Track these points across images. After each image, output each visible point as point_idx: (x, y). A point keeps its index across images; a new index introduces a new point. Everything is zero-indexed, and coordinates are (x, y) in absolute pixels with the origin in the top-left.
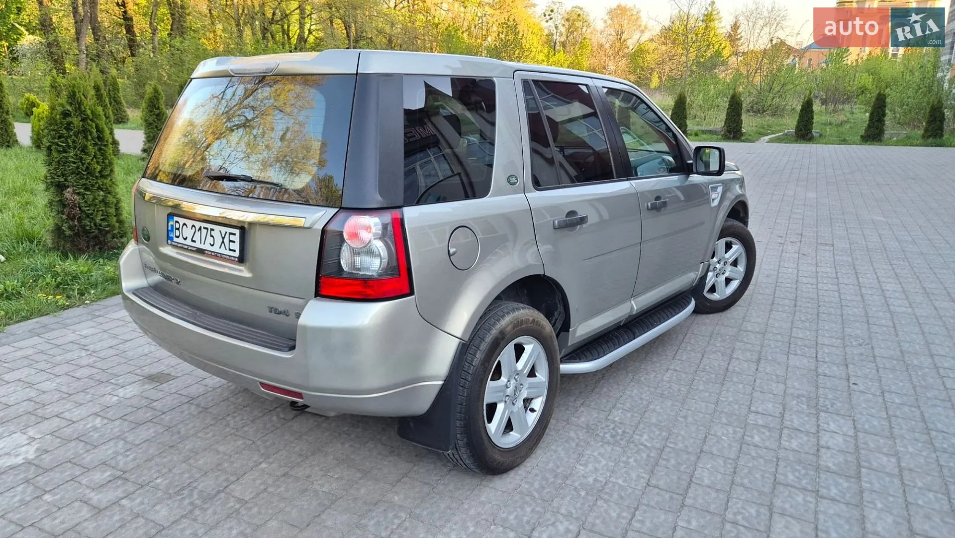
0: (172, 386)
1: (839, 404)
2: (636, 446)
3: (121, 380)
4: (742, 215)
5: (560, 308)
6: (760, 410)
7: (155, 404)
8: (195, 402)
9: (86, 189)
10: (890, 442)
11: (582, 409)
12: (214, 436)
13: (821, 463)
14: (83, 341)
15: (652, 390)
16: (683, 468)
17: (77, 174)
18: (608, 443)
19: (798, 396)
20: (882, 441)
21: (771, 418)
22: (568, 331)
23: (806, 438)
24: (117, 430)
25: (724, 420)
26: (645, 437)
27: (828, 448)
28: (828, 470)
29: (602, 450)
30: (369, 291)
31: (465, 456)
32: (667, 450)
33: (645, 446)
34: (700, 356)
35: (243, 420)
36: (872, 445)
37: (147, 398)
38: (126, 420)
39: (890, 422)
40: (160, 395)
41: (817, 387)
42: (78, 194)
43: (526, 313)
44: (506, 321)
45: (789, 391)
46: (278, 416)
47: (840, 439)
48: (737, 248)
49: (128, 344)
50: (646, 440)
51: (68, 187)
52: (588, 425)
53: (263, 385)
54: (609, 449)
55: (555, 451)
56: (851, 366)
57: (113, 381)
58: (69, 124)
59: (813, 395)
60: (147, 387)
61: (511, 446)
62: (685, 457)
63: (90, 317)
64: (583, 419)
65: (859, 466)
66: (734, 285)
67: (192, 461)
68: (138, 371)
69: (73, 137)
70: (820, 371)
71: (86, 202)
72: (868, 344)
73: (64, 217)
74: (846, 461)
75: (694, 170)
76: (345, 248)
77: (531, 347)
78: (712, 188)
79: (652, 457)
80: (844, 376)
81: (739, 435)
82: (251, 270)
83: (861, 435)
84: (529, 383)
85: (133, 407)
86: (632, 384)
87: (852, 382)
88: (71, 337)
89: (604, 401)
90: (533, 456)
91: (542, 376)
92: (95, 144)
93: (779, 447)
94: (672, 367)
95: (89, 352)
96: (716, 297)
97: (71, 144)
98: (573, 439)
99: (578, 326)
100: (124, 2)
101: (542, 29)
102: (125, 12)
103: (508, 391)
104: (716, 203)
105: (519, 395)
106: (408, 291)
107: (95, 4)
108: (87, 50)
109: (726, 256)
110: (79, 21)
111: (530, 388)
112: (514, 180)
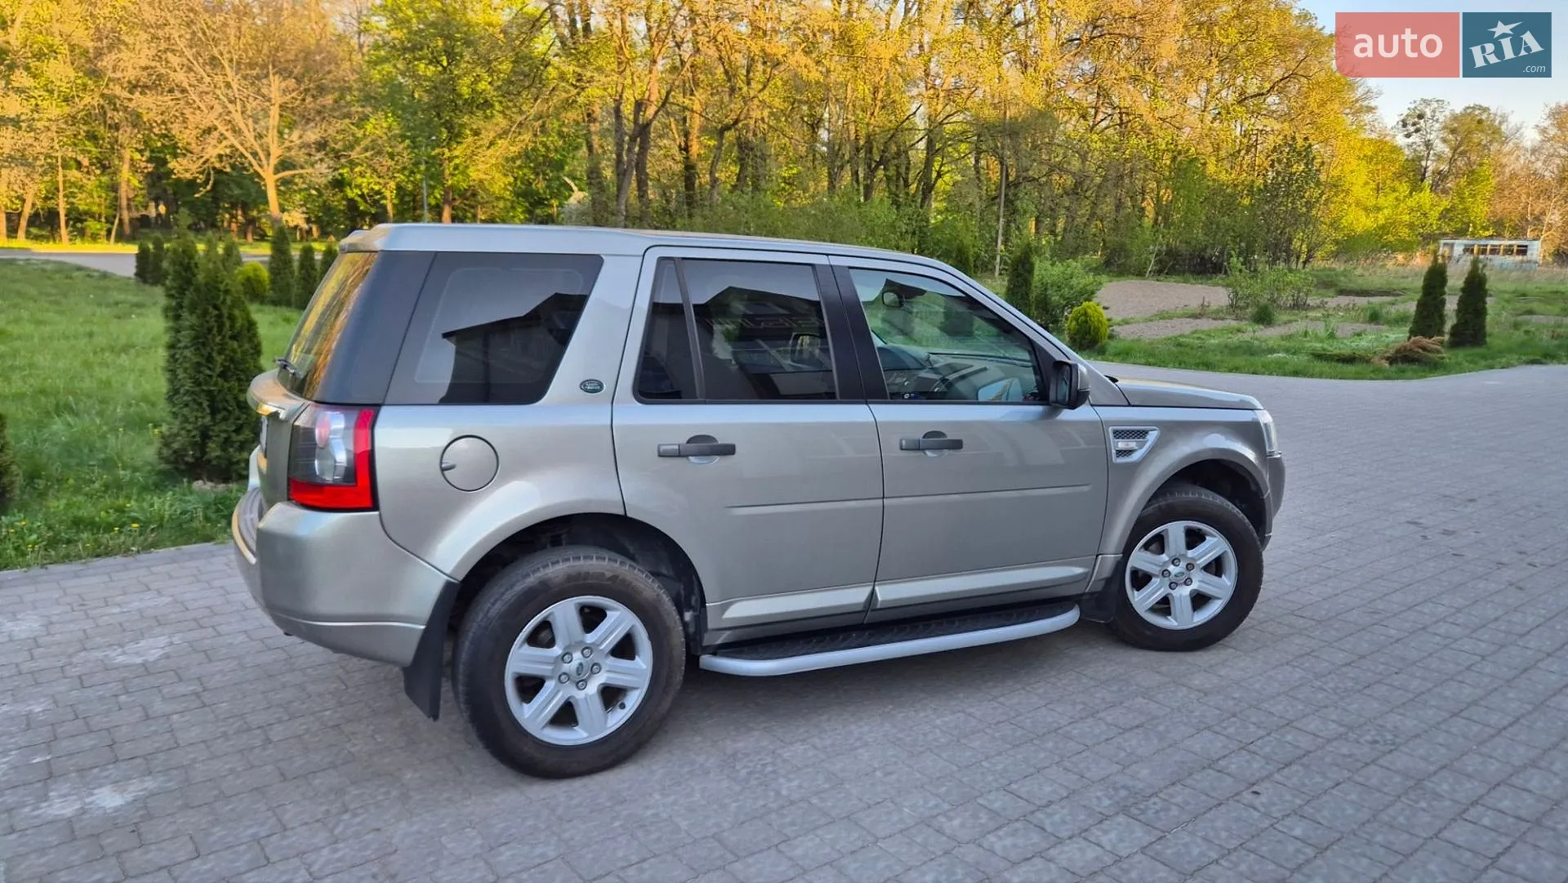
1: (1175, 813)
2: (766, 790)
6: (1023, 790)
11: (758, 733)
13: (1005, 874)
15: (895, 731)
16: (790, 829)
18: (734, 779)
19: (1120, 788)
20: (1162, 874)
21: (1023, 804)
22: (705, 607)
23: (1034, 841)
25: (942, 790)
27: (1052, 861)
29: (714, 785)
32: (802, 804)
34: (1042, 703)
36: (1133, 874)
39: (1227, 855)
41: (1177, 783)
44: (552, 572)
45: (1118, 778)
47: (1092, 855)
48: (1215, 545)
50: (790, 788)
52: (736, 754)
54: (726, 785)
56: (1294, 768)
59: (1150, 792)
61: (565, 744)
62: (813, 818)
64: (740, 745)
66: (1213, 608)
67: (272, 694)
70: (1223, 763)
72: (1394, 744)
77: (619, 615)
78: (1117, 431)
79: (768, 808)
80: (1255, 779)
81: (935, 812)
83: (1139, 858)
84: (614, 666)
86: (877, 718)
87: (1255, 788)
89: (803, 730)
91: (643, 662)
93: (973, 841)
94: (972, 710)
96: (1170, 623)
99: (731, 604)
100: (686, 144)
101: (1396, 149)
102: (687, 158)
103: (566, 667)
104: (1135, 457)
105: (589, 677)
106: (369, 504)
107: (644, 148)
108: (627, 211)
109: (1191, 553)
110: (621, 173)
111: (612, 672)
112: (592, 387)
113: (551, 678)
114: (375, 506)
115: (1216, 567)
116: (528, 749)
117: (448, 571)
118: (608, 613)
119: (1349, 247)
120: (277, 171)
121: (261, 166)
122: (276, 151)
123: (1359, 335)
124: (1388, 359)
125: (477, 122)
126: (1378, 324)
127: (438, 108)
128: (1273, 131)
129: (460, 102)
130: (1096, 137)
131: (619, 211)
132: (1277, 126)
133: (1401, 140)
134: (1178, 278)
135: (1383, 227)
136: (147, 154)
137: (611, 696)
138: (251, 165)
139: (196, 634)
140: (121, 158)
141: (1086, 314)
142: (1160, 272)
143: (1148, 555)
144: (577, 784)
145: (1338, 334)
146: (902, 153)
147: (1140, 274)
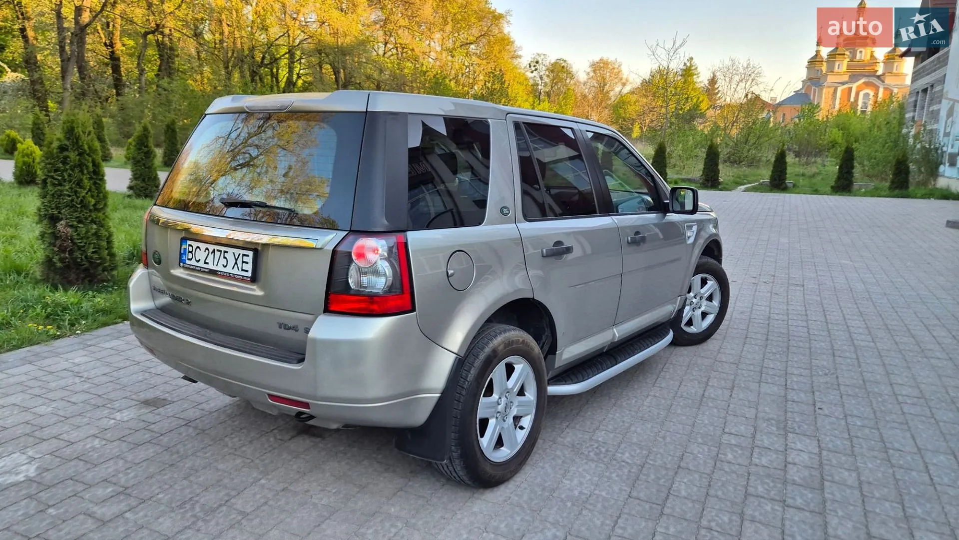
0: (169, 410)
1: (806, 427)
2: (618, 463)
3: (117, 405)
4: (716, 253)
5: (548, 332)
6: (733, 431)
7: (153, 426)
8: (193, 424)
9: (80, 222)
10: (851, 459)
11: (567, 430)
12: (212, 455)
13: (788, 477)
14: (76, 369)
15: (633, 413)
16: (662, 482)
17: (71, 207)
18: (592, 460)
19: (768, 420)
20: (844, 458)
21: (743, 438)
22: (555, 354)
23: (774, 456)
24: (116, 450)
25: (700, 440)
26: (627, 455)
27: (795, 464)
28: (794, 483)
29: (586, 467)
30: (375, 307)
31: (459, 468)
32: (647, 466)
33: (627, 463)
34: (677, 383)
35: (240, 440)
36: (834, 462)
37: (144, 421)
38: (125, 441)
39: (851, 441)
40: (158, 418)
41: (786, 412)
42: (72, 226)
43: (516, 334)
44: (497, 341)
45: (761, 415)
46: (275, 438)
47: (805, 456)
48: (712, 284)
49: (122, 372)
50: (628, 458)
51: (62, 219)
52: (573, 445)
53: (271, 396)
54: (593, 465)
55: (543, 468)
56: (817, 393)
57: (109, 405)
58: (66, 158)
59: (782, 418)
60: (144, 411)
61: (502, 460)
62: (664, 472)
63: (82, 346)
64: (568, 439)
65: (823, 478)
66: (710, 319)
67: (192, 478)
68: (134, 397)
69: (69, 171)
70: (789, 397)
71: (78, 234)
72: (833, 374)
73: (56, 249)
74: (811, 475)
75: (671, 209)
76: (353, 267)
77: (521, 367)
78: (687, 226)
79: (633, 472)
80: (811, 402)
81: (714, 453)
82: (262, 288)
83: (825, 453)
84: (519, 402)
85: (130, 429)
86: (615, 408)
87: (817, 407)
88: (65, 365)
89: (589, 423)
90: (522, 472)
91: (531, 395)
92: (91, 178)
93: (750, 464)
94: (652, 393)
95: (83, 379)
96: (693, 330)
97: (66, 177)
98: (559, 457)
99: (565, 349)
100: (111, 43)
102: (112, 52)
103: (499, 408)
104: (691, 240)
105: (509, 412)
106: (410, 307)
107: (83, 43)
108: (72, 89)
109: (702, 291)
110: (66, 60)
111: (517, 406)
112: (505, 212)
113: (493, 417)
114: (413, 308)
117: (456, 351)
118: (516, 366)
128: (476, 64)
133: (529, 75)
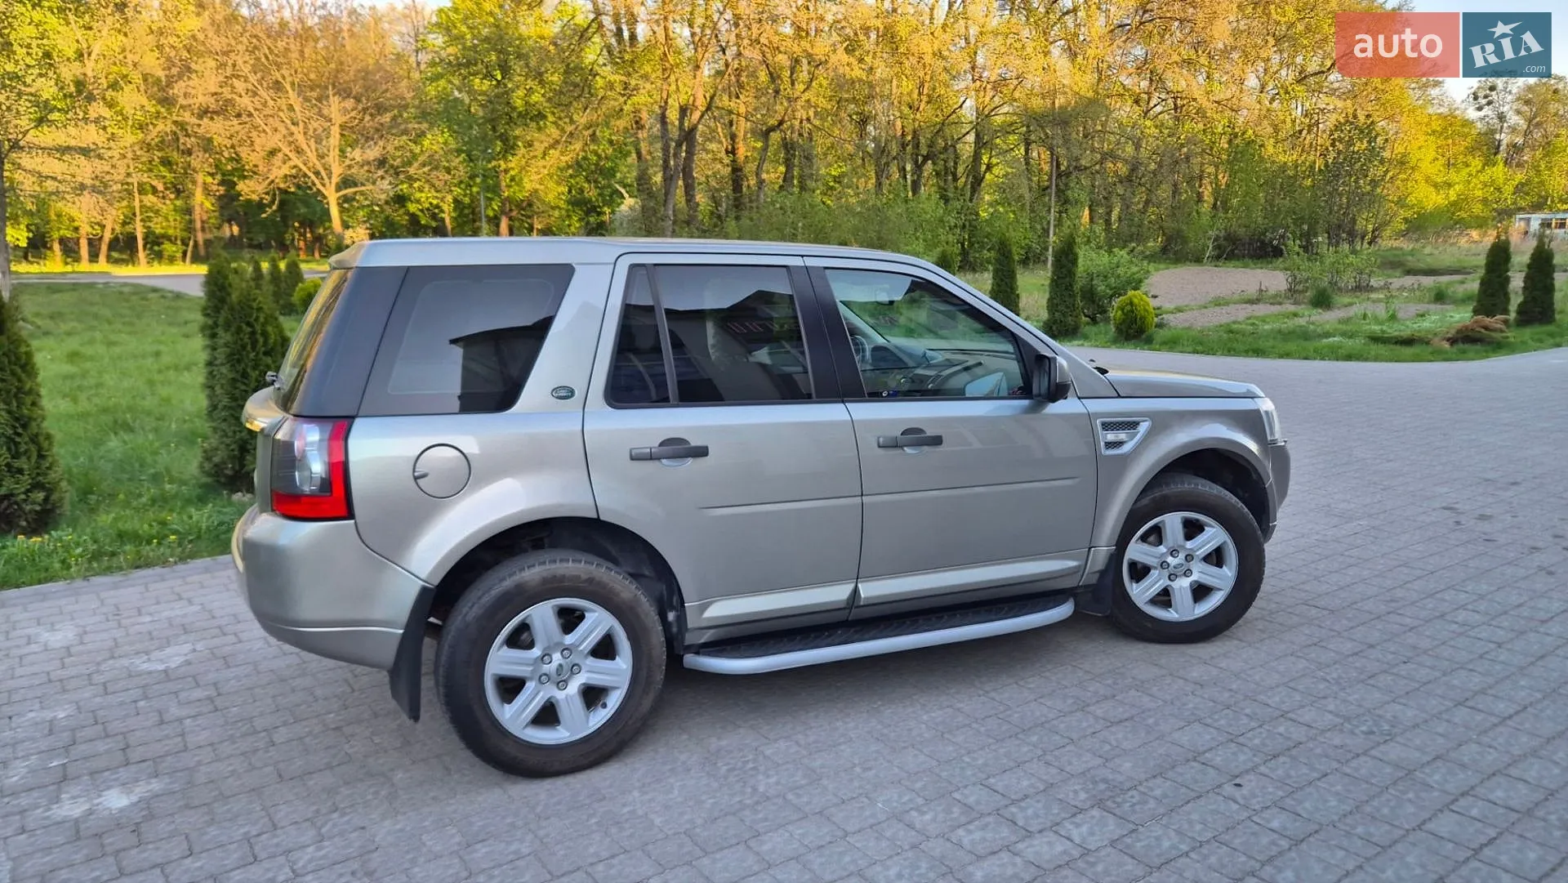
1: (1151, 806)
2: (744, 787)
11: (744, 730)
15: (880, 727)
18: (714, 776)
19: (1100, 781)
20: (1129, 868)
22: (682, 605)
25: (920, 785)
27: (1019, 855)
29: (692, 782)
32: (777, 800)
34: (1033, 698)
41: (1156, 776)
43: (577, 568)
47: (1062, 849)
48: (1214, 535)
50: (768, 784)
52: (719, 751)
54: (705, 782)
56: (1279, 760)
59: (1130, 785)
61: (546, 743)
64: (725, 742)
66: (1215, 600)
67: (281, 698)
70: (1209, 755)
77: (597, 617)
78: (1106, 423)
79: (743, 805)
80: (1239, 771)
83: (1107, 851)
84: (598, 667)
86: (864, 714)
87: (1238, 781)
89: (789, 727)
94: (961, 705)
96: (1170, 615)
98: (676, 762)
99: (712, 603)
100: (733, 148)
101: (1467, 123)
102: (734, 161)
103: (546, 668)
104: (1126, 448)
105: (569, 677)
106: (344, 513)
107: (690, 153)
108: (675, 215)
109: (1189, 544)
110: (668, 180)
111: (594, 672)
112: (565, 393)
113: (531, 679)
114: (350, 515)
115: (1216, 558)
116: (511, 750)
117: (423, 576)
118: (587, 614)
119: (1419, 225)
120: (338, 189)
121: (324, 185)
122: (337, 170)
123: (1422, 316)
124: (1448, 340)
125: (532, 134)
126: (1444, 303)
127: (493, 121)
128: (1333, 109)
129: (515, 115)
130: (1148, 123)
131: (667, 216)
132: (1340, 104)
133: (1472, 114)
134: (1237, 263)
135: (1454, 204)
136: (219, 177)
137: (592, 696)
138: (314, 184)
139: (216, 641)
140: (194, 182)
141: (1131, 303)
142: (1218, 257)
143: (1145, 547)
144: (560, 783)
145: (1400, 315)
146: (952, 147)
147: (1198, 260)
